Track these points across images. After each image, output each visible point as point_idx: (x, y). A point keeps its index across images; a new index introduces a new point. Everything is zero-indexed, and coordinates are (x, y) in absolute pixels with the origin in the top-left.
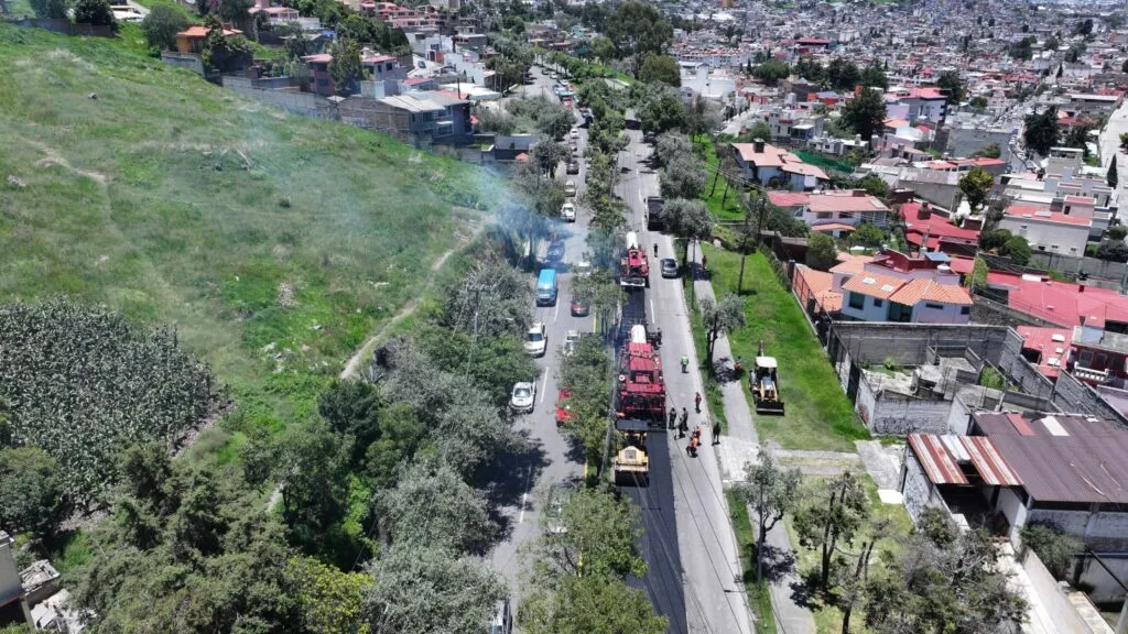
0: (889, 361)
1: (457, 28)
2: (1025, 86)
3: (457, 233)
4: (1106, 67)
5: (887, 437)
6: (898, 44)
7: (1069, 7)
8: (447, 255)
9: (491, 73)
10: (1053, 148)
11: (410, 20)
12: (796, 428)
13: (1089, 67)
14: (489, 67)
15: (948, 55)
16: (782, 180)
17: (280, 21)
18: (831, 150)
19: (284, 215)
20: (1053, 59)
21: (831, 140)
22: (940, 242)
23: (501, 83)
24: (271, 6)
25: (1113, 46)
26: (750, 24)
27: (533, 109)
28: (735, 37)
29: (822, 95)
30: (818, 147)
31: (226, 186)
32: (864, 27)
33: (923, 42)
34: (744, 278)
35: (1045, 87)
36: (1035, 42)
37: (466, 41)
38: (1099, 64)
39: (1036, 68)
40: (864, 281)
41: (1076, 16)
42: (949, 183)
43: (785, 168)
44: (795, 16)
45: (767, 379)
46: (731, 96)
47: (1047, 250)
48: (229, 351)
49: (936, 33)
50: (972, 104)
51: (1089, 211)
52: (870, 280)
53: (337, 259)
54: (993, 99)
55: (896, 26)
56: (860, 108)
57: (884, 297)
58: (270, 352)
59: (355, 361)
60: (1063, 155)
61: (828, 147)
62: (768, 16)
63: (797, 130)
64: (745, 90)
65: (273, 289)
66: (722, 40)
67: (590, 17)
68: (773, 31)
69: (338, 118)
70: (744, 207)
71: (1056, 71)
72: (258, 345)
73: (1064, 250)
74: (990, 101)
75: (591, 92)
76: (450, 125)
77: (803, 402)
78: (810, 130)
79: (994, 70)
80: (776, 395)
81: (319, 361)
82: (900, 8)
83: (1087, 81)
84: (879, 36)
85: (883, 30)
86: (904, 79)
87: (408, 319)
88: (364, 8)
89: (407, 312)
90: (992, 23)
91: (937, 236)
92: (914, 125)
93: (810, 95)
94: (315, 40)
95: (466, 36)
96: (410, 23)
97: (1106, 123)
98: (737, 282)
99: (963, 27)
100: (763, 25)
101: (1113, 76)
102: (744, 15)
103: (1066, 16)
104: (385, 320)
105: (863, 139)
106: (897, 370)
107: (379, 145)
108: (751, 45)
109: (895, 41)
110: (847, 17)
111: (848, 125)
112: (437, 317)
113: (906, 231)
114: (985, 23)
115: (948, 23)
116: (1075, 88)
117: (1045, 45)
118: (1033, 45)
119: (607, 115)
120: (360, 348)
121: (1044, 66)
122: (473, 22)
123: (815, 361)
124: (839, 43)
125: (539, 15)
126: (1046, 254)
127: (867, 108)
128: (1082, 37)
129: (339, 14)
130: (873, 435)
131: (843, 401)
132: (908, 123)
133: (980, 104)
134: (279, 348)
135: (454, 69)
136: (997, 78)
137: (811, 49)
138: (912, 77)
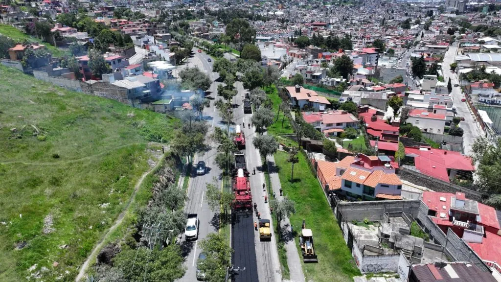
0: (366, 219)
1: (157, 31)
2: (409, 42)
3: (150, 160)
4: (441, 32)
5: (369, 273)
6: (355, 23)
7: (423, 3)
8: (144, 176)
9: (173, 54)
10: (424, 75)
11: (134, 29)
12: (324, 270)
13: (434, 33)
14: (172, 51)
15: (376, 28)
16: (310, 106)
17: (67, 35)
18: (330, 84)
19: (55, 164)
20: (419, 29)
21: (330, 80)
22: (382, 134)
23: (177, 60)
24: (63, 27)
25: (442, 22)
26: (292, 16)
27: (192, 75)
28: (285, 23)
29: (325, 54)
30: (324, 83)
31: (23, 148)
32: (340, 15)
33: (366, 22)
34: (294, 170)
35: (417, 43)
36: (411, 21)
37: (161, 37)
38: (438, 30)
39: (413, 33)
40: (351, 174)
41: (426, 8)
42: (383, 99)
43: (311, 99)
44: (310, 11)
45: (308, 242)
46: (285, 57)
47: (428, 131)
48: (7, 276)
49: (370, 17)
50: (388, 52)
51: (444, 112)
52: (353, 173)
53: (81, 191)
54: (397, 49)
55: (353, 14)
56: (342, 64)
57: (361, 183)
58: (33, 272)
59: (86, 266)
60: (429, 78)
61: (329, 83)
62: (299, 12)
63: (314, 76)
64: (291, 51)
65: (40, 223)
66: (280, 25)
67: (220, 16)
68: (302, 19)
69: (92, 92)
70: (292, 127)
71: (421, 34)
72: (25, 267)
73: (435, 131)
74: (396, 50)
75: (219, 65)
76: (149, 92)
77: (327, 253)
78: (320, 75)
79: (396, 35)
80: (313, 251)
81: (63, 272)
82: (354, 6)
83: (434, 39)
84: (347, 20)
85: (348, 17)
86: (359, 41)
87: (119, 229)
88: (112, 23)
89: (119, 222)
90: (393, 12)
91: (381, 131)
92: (365, 67)
93: (320, 54)
94: (85, 45)
95: (161, 35)
96: (134, 31)
97: (444, 58)
98: (291, 175)
99: (381, 14)
100: (297, 17)
101: (444, 36)
102: (289, 12)
103: (422, 8)
104: (106, 230)
105: (344, 78)
106: (370, 224)
107: (112, 108)
108: (293, 26)
109: (354, 22)
110: (333, 11)
111: (337, 72)
112: (135, 223)
113: (367, 128)
114: (390, 12)
115: (375, 13)
116: (430, 42)
117: (415, 22)
118: (410, 22)
119: (227, 78)
120: (90, 255)
121: (416, 32)
122: (164, 28)
123: (331, 223)
124: (330, 24)
125: (198, 16)
126: (428, 133)
127: (344, 64)
128: (430, 18)
129: (98, 29)
130: (362, 273)
131: (345, 249)
132: (363, 66)
133: (391, 52)
134: (38, 269)
135: (155, 53)
136: (398, 38)
137: (318, 28)
138: (362, 39)
